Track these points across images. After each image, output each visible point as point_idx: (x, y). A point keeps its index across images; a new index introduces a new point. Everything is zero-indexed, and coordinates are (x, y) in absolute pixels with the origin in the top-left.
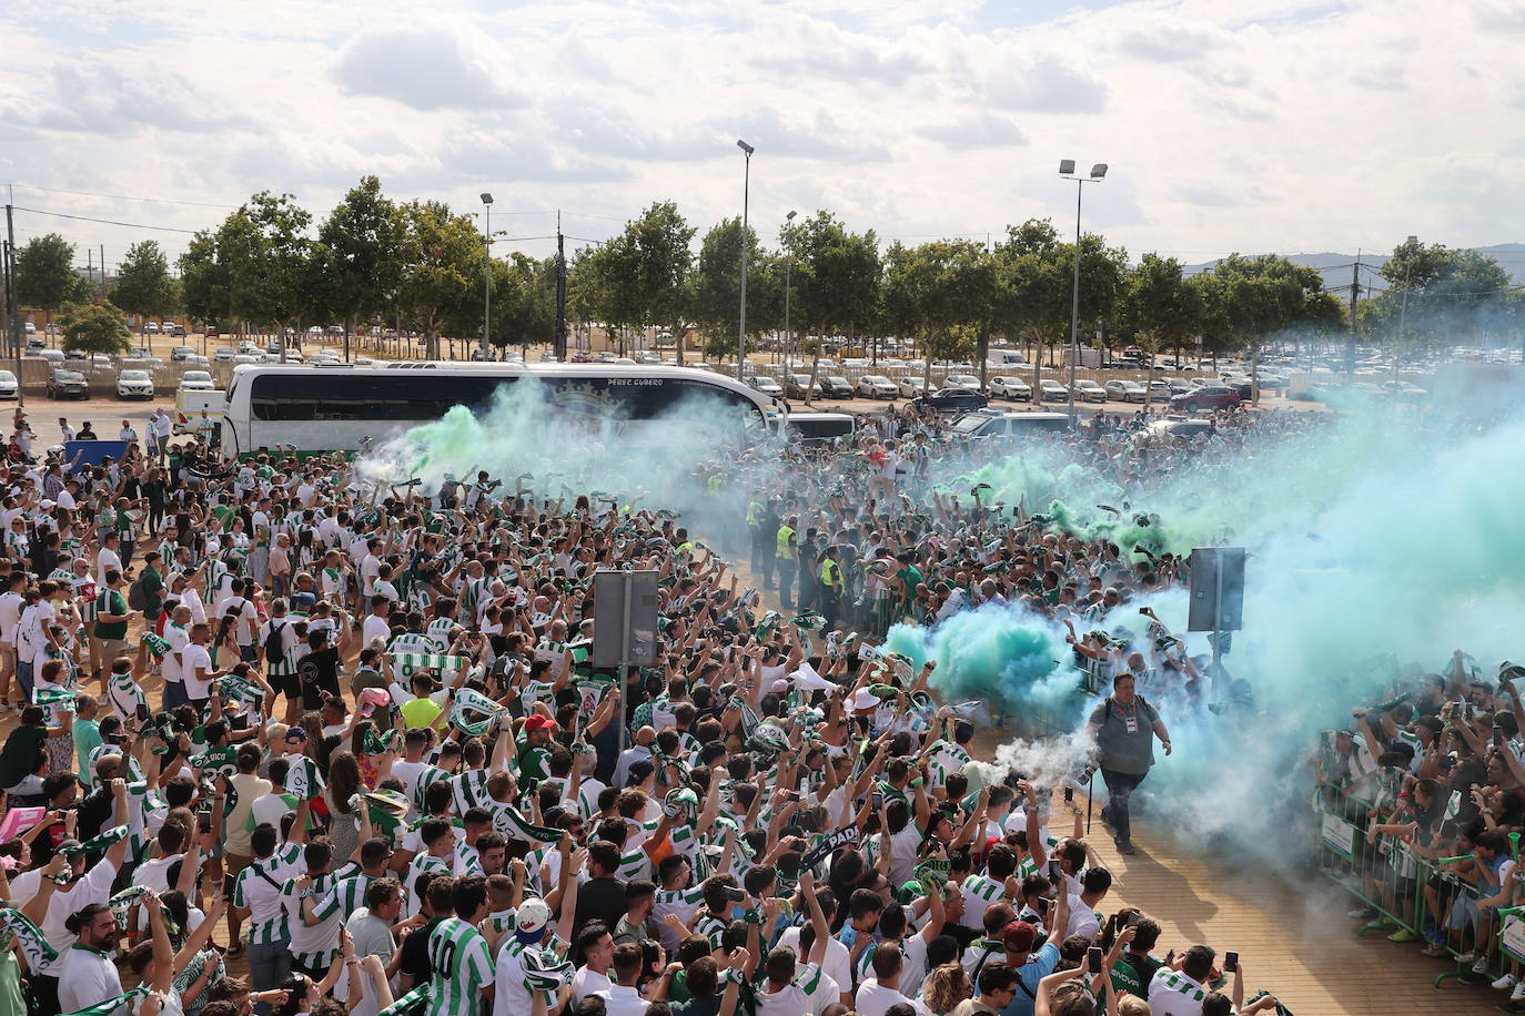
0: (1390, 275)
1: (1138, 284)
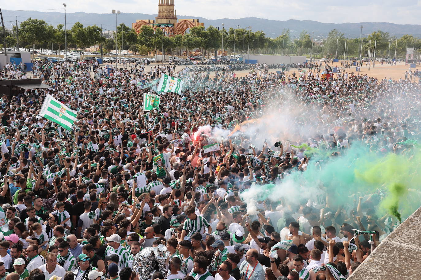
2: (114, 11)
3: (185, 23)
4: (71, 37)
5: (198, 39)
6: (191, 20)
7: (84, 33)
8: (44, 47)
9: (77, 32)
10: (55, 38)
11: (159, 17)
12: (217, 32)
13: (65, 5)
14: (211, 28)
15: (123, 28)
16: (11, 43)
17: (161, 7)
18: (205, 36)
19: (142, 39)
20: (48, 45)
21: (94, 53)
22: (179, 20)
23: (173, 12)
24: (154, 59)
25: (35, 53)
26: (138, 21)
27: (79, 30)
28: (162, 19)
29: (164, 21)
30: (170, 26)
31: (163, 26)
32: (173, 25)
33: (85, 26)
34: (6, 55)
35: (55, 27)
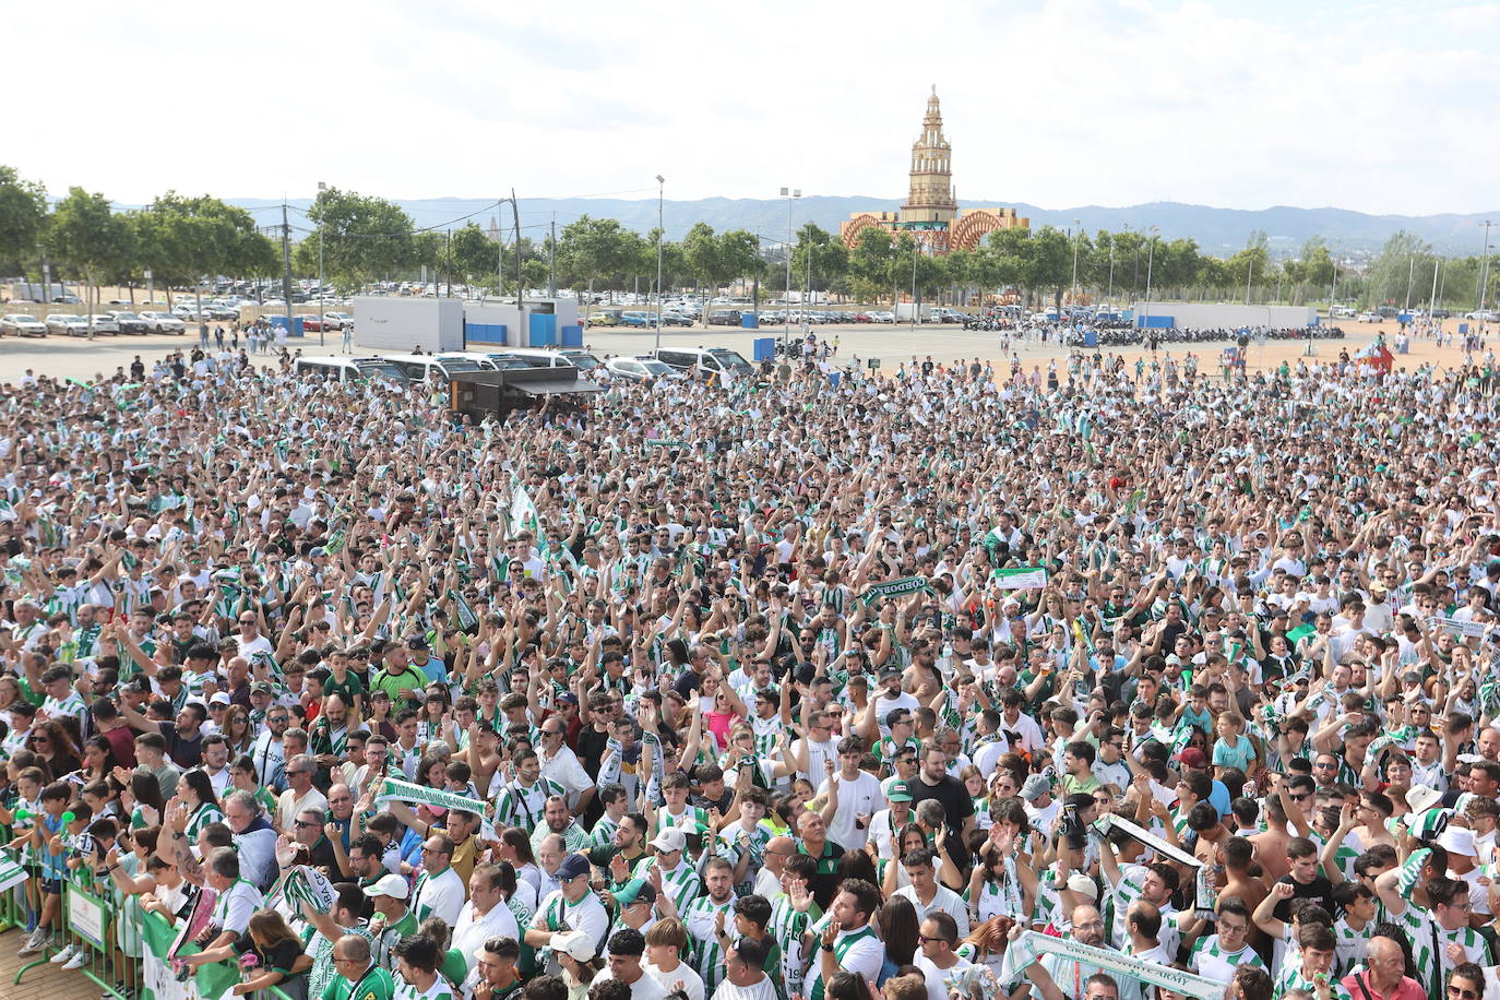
0: (315, 217)
1: (64, 218)
2: (784, 191)
3: (978, 218)
4: (681, 260)
5: (1011, 261)
6: (995, 212)
7: (712, 248)
8: (618, 286)
9: (696, 247)
10: (640, 262)
11: (911, 206)
12: (1063, 241)
13: (661, 180)
14: (1047, 234)
15: (814, 234)
16: (537, 278)
17: (917, 179)
18: (1028, 252)
19: (862, 263)
20: (625, 283)
21: (739, 301)
22: (964, 212)
23: (946, 191)
24: (891, 316)
25: (598, 300)
26: (855, 216)
27: (702, 242)
28: (919, 211)
29: (923, 215)
30: (938, 228)
31: (919, 228)
32: (947, 224)
33: (719, 232)
34: (521, 308)
35: (644, 236)
